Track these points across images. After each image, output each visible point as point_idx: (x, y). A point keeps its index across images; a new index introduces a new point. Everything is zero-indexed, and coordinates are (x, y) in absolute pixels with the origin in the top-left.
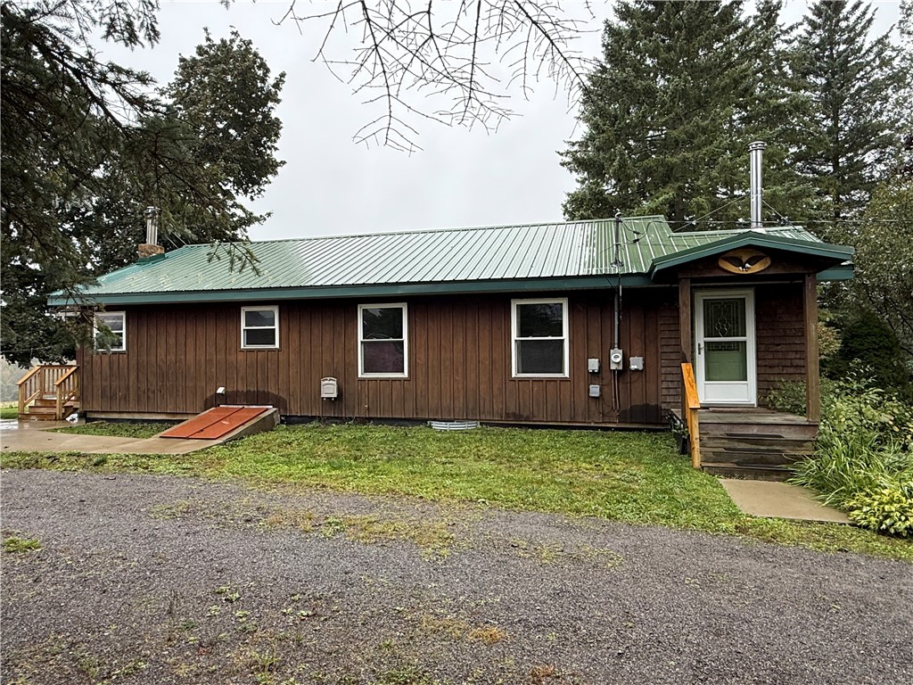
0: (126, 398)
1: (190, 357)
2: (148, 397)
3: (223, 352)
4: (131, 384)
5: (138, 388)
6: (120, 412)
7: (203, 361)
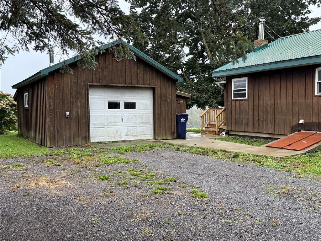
0: (247, 124)
1: (283, 101)
2: (259, 124)
3: (303, 98)
4: (250, 117)
5: (254, 119)
6: (245, 132)
7: (291, 103)
